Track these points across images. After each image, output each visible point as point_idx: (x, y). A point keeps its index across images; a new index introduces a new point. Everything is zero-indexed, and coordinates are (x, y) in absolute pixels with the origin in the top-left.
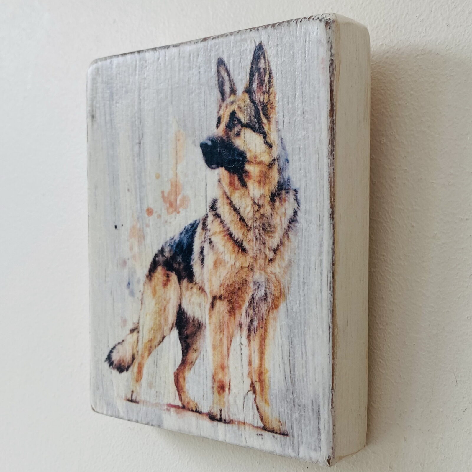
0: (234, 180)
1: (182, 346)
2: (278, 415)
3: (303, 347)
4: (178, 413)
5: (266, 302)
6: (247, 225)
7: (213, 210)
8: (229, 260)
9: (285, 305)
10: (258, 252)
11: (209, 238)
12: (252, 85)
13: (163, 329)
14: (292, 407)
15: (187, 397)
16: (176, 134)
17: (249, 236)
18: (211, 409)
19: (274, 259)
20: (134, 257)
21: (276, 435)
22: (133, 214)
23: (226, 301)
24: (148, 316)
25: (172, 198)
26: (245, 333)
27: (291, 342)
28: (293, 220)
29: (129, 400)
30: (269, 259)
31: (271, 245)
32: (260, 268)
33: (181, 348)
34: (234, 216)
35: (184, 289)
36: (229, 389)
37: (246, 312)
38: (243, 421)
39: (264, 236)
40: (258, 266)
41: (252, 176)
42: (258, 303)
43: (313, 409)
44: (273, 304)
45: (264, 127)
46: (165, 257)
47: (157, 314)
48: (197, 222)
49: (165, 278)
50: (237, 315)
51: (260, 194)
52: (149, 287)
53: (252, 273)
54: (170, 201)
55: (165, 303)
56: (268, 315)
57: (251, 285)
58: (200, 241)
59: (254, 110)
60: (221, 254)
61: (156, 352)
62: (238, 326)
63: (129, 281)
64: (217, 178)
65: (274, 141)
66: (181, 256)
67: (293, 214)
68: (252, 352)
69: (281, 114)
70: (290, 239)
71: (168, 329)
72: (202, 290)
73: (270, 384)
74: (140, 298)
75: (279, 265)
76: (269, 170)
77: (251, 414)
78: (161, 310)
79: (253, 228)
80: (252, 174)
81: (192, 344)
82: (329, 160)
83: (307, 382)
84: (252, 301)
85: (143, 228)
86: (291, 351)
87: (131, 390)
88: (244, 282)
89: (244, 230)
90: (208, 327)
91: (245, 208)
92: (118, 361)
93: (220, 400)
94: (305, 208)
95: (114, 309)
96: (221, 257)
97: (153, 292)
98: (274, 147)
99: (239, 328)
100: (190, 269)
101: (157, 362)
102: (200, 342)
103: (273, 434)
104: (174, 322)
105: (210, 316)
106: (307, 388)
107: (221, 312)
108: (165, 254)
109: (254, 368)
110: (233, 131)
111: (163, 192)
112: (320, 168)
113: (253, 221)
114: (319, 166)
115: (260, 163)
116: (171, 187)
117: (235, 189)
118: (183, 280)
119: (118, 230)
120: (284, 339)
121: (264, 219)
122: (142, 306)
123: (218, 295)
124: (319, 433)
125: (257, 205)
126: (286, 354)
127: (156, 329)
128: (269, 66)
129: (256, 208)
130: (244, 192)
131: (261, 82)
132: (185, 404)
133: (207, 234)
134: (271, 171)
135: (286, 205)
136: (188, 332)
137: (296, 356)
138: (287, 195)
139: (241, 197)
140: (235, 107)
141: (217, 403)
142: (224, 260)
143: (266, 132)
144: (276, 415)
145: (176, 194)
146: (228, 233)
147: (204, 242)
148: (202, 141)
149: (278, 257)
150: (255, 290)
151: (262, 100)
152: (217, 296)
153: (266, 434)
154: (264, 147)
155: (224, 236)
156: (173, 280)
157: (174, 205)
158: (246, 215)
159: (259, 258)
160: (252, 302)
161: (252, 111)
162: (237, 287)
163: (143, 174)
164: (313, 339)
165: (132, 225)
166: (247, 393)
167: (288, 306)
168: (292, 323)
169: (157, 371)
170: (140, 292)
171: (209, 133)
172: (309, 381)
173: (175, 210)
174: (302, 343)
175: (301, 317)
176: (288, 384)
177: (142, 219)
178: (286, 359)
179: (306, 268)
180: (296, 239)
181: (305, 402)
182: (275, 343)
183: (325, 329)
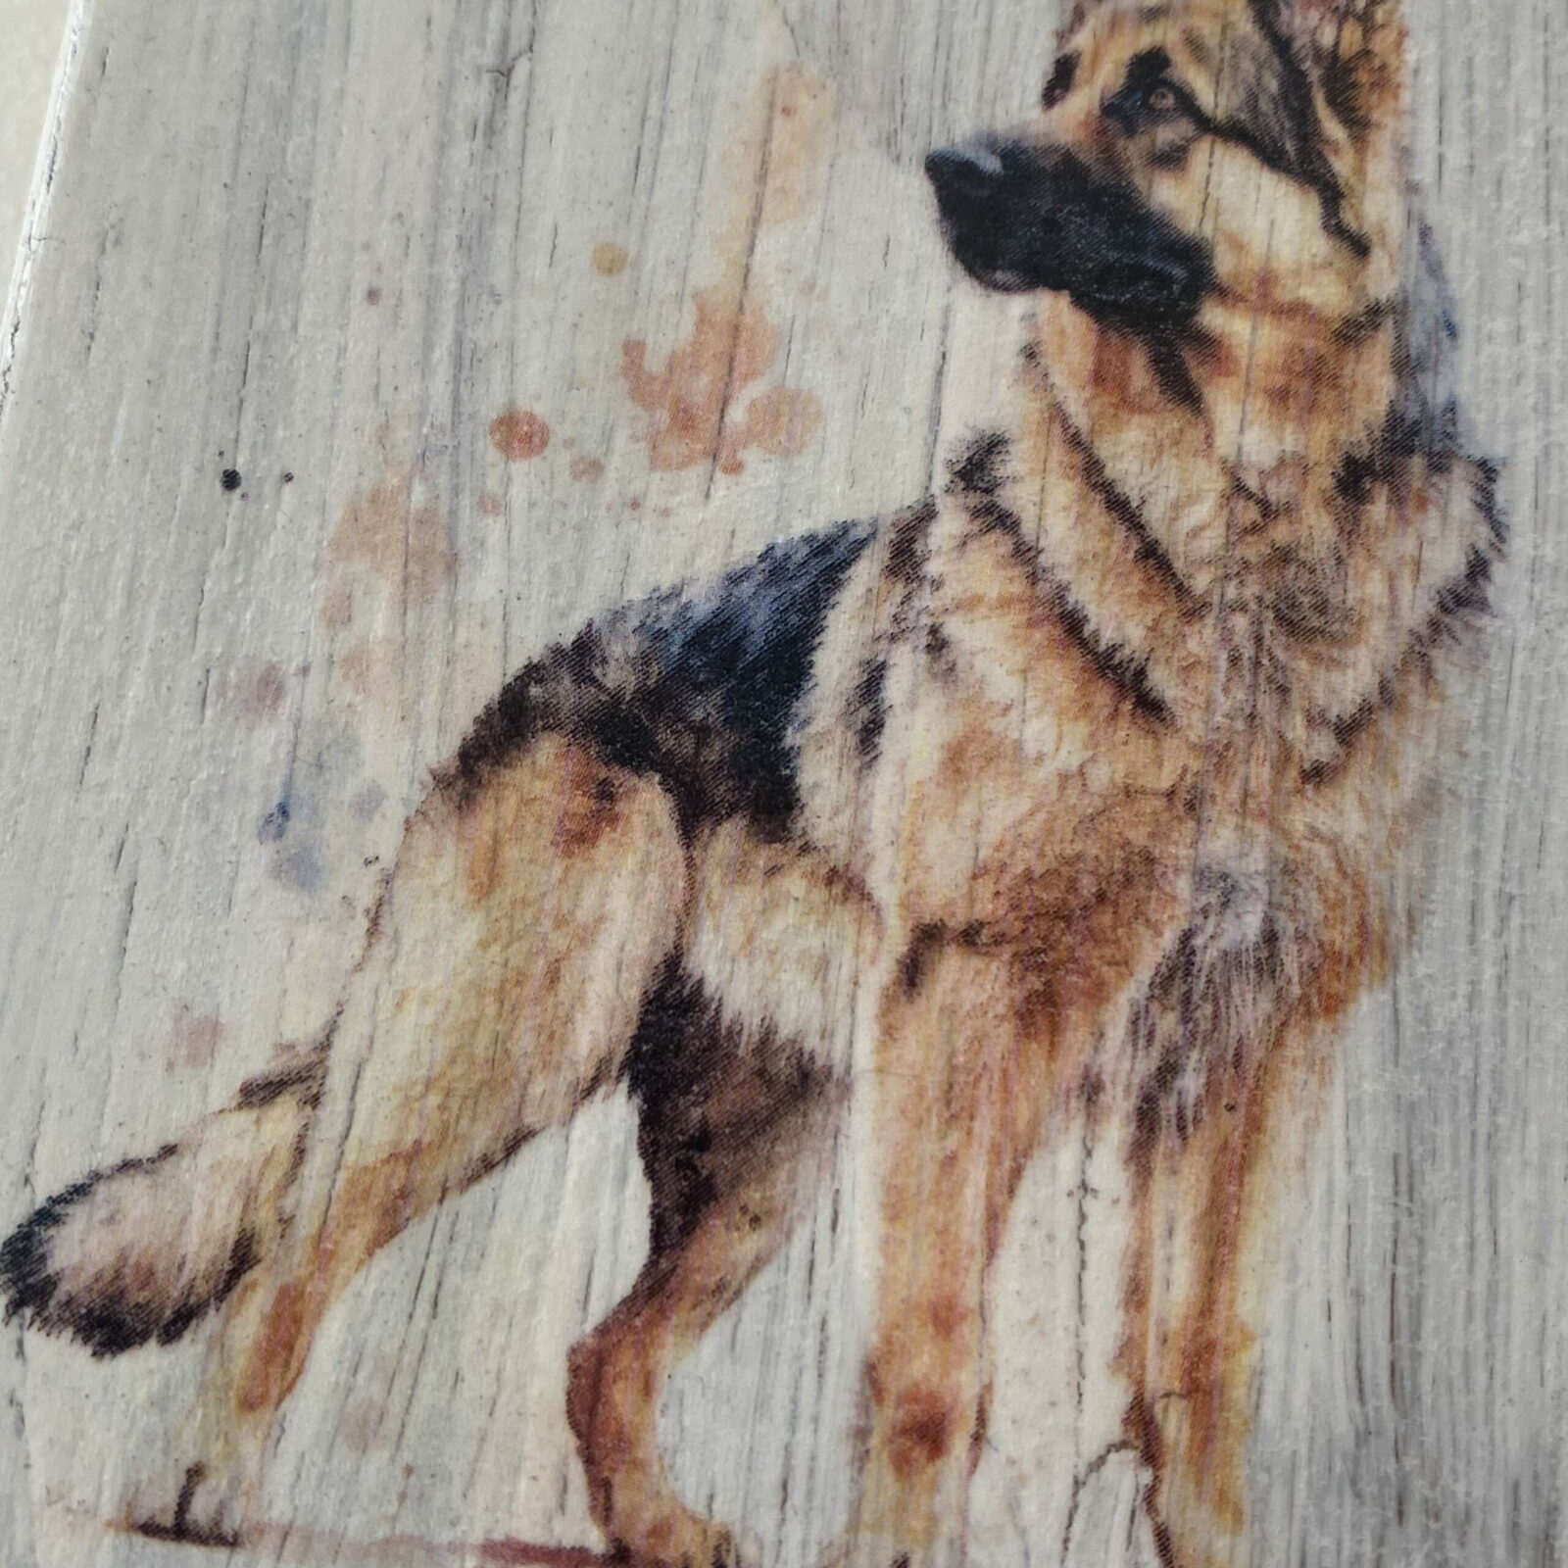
1: (657, 1190)
3: (1481, 1210)
5: (1266, 977)
6: (1181, 590)
8: (1049, 747)
9: (1386, 997)
10: (1240, 725)
11: (925, 620)
13: (525, 1086)
14: (1384, 1525)
16: (773, 79)
17: (1192, 645)
19: (1335, 770)
20: (352, 663)
22: (385, 429)
23: (1006, 957)
24: (412, 1007)
25: (701, 386)
26: (1116, 1131)
27: (1411, 1190)
30: (1307, 766)
31: (1320, 696)
32: (1244, 803)
33: (647, 1200)
34: (1107, 533)
35: (713, 876)
37: (1134, 1022)
40: (1234, 794)
41: (1237, 362)
43: (1514, 1526)
46: (601, 687)
47: (489, 1000)
49: (581, 804)
50: (1076, 1037)
51: (1276, 449)
52: (450, 844)
53: (1191, 824)
54: (678, 400)
55: (559, 941)
56: (1279, 1043)
57: (1183, 885)
59: (1279, 76)
60: (997, 709)
61: (444, 1223)
62: (1075, 1093)
63: (287, 797)
64: (1015, 335)
65: (1382, 231)
66: (717, 696)
67: (1463, 569)
68: (1158, 1230)
69: (1428, 123)
70: (1436, 682)
71: (563, 1088)
72: (847, 889)
73: (1258, 1407)
74: (366, 898)
76: (1340, 351)
79: (1215, 610)
80: (1242, 354)
81: (737, 1180)
83: (1489, 1388)
85: (453, 513)
86: (1404, 1232)
89: (1159, 609)
90: (865, 1094)
91: (1177, 507)
93: (901, 1508)
94: (1532, 552)
95: (121, 952)
96: (996, 725)
98: (1379, 259)
100: (773, 769)
101: (439, 1285)
104: (611, 1053)
105: (889, 1033)
106: (1489, 1418)
107: (962, 1013)
109: (1161, 1322)
111: (633, 350)
113: (1220, 572)
116: (699, 331)
117: (1127, 404)
119: (244, 496)
120: (1365, 1169)
123: (958, 920)
125: (1251, 503)
126: (1372, 1243)
127: (461, 1088)
129: (1250, 514)
130: (1181, 431)
133: (917, 604)
135: (1431, 523)
137: (1431, 1256)
141: (877, 1526)
142: (1018, 746)
143: (1341, 181)
145: (731, 373)
146: (1057, 610)
147: (893, 638)
148: (939, 143)
149: (1362, 763)
150: (1205, 912)
152: (951, 923)
154: (1320, 245)
155: (1031, 624)
156: (636, 819)
157: (707, 427)
158: (1182, 538)
159: (1240, 757)
160: (1180, 974)
162: (1088, 886)
163: (503, 232)
164: (1543, 1170)
165: (366, 485)
166: (1102, 1460)
167: (1403, 1004)
168: (1422, 1091)
169: (434, 1339)
170: (368, 862)
171: (993, 116)
172: (1505, 1386)
173: (705, 453)
174: (1472, 1190)
175: (1477, 1065)
176: (1371, 1403)
177: (455, 467)
178: (1372, 1271)
179: (1522, 827)
180: (1472, 685)
181: (1468, 1494)
182: (1306, 1190)
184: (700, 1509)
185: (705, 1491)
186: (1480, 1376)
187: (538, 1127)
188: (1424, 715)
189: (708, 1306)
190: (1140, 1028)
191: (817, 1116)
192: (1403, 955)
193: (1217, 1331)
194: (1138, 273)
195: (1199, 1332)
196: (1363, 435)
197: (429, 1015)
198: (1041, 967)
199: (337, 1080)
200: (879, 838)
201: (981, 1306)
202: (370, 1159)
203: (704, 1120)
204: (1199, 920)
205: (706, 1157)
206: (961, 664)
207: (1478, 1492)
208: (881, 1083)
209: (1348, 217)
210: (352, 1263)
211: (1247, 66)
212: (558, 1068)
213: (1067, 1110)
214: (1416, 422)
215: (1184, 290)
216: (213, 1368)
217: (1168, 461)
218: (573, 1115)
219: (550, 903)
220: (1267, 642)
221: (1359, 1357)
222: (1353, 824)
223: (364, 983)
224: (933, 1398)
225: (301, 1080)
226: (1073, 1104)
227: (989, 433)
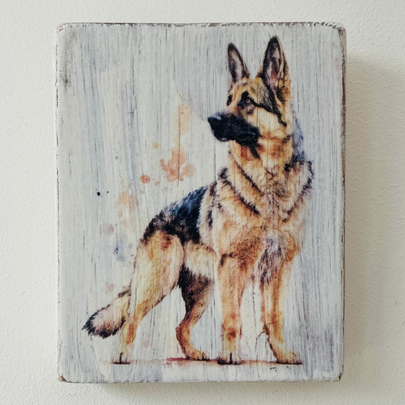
0: (246, 152)
1: (186, 302)
2: (292, 348)
3: (317, 289)
4: (180, 365)
6: (260, 191)
9: (299, 257)
10: (272, 214)
11: (218, 203)
12: (266, 71)
14: (305, 340)
16: (179, 107)
17: (262, 201)
18: (221, 355)
19: (288, 219)
20: (124, 223)
21: (289, 366)
22: (122, 181)
24: (143, 278)
25: (174, 166)
26: (258, 283)
27: (305, 287)
28: (307, 186)
29: (116, 363)
30: (283, 219)
31: (285, 207)
32: (273, 227)
33: (185, 304)
34: (246, 183)
35: (188, 251)
36: (240, 334)
37: (259, 266)
38: (255, 360)
39: (277, 201)
40: (272, 226)
41: (265, 149)
42: (272, 257)
43: (326, 338)
45: (279, 108)
46: (165, 221)
47: (155, 275)
48: (205, 189)
49: (165, 241)
51: (273, 164)
52: (144, 251)
53: (265, 232)
54: (171, 169)
55: (164, 264)
56: (282, 266)
57: (265, 242)
58: (208, 205)
59: (268, 93)
60: (231, 216)
61: (153, 312)
62: (250, 278)
63: (117, 247)
64: (226, 150)
65: (289, 121)
66: (184, 220)
67: (307, 181)
69: (296, 99)
70: (304, 202)
72: (210, 250)
73: (284, 324)
74: (133, 262)
75: (293, 224)
76: (283, 144)
77: (264, 353)
80: (266, 147)
81: (198, 299)
82: (342, 139)
83: (320, 317)
84: (266, 255)
85: (136, 194)
86: (305, 294)
87: (120, 352)
93: (230, 346)
94: (319, 177)
95: (96, 275)
96: (231, 219)
98: (288, 126)
99: (251, 280)
100: (195, 231)
101: (154, 321)
103: (287, 365)
105: (220, 273)
106: (321, 322)
109: (267, 313)
110: (245, 110)
111: (162, 161)
112: (333, 145)
113: (266, 187)
114: (332, 143)
115: (275, 138)
116: (173, 156)
117: (248, 159)
119: (101, 196)
120: (298, 285)
121: (278, 185)
123: (229, 253)
124: (332, 357)
125: (270, 174)
126: (300, 297)
127: (153, 290)
128: (284, 57)
129: (270, 176)
130: (257, 163)
131: (276, 71)
132: (190, 355)
133: (216, 200)
134: (285, 145)
135: (301, 174)
136: (193, 289)
137: (309, 297)
139: (254, 167)
140: (247, 89)
142: (235, 222)
143: (281, 112)
144: (289, 349)
145: (179, 163)
146: (239, 198)
147: (212, 206)
148: (210, 116)
149: (292, 218)
150: (269, 246)
152: (227, 253)
153: (280, 367)
154: (278, 125)
155: (235, 201)
156: (174, 243)
157: (176, 173)
158: (259, 182)
162: (249, 244)
163: (137, 143)
164: (327, 282)
165: (121, 192)
166: (260, 335)
167: (302, 257)
168: (306, 271)
169: (155, 329)
170: (132, 256)
171: (219, 109)
172: (323, 317)
173: (177, 178)
174: (315, 286)
175: (315, 266)
176: (302, 321)
177: (135, 186)
178: (300, 301)
179: (320, 225)
180: (310, 202)
181: (318, 334)
182: (289, 289)
183: (337, 273)
184: (199, 350)
185: (199, 347)
186: (319, 315)
187: (166, 295)
189: (196, 319)
190: (260, 267)
191: (209, 287)
192: (302, 249)
193: (277, 313)
194: (247, 135)
195: (273, 313)
196: (288, 159)
197: (146, 279)
198: (243, 259)
199: (133, 292)
200: (214, 241)
201: (239, 313)
202: (141, 303)
204: (268, 248)
205: (193, 296)
206: (224, 210)
207: (320, 333)
208: (219, 281)
209: (282, 119)
210: (140, 319)
211: (262, 92)
212: (167, 285)
213: (249, 281)
214: (297, 156)
215: (255, 137)
216: (121, 338)
217: (255, 169)
218: (171, 292)
219: (162, 258)
220: (275, 199)
221: (299, 315)
223: (134, 276)
224: (233, 329)
225: (128, 292)
226: (250, 280)
227: (224, 168)
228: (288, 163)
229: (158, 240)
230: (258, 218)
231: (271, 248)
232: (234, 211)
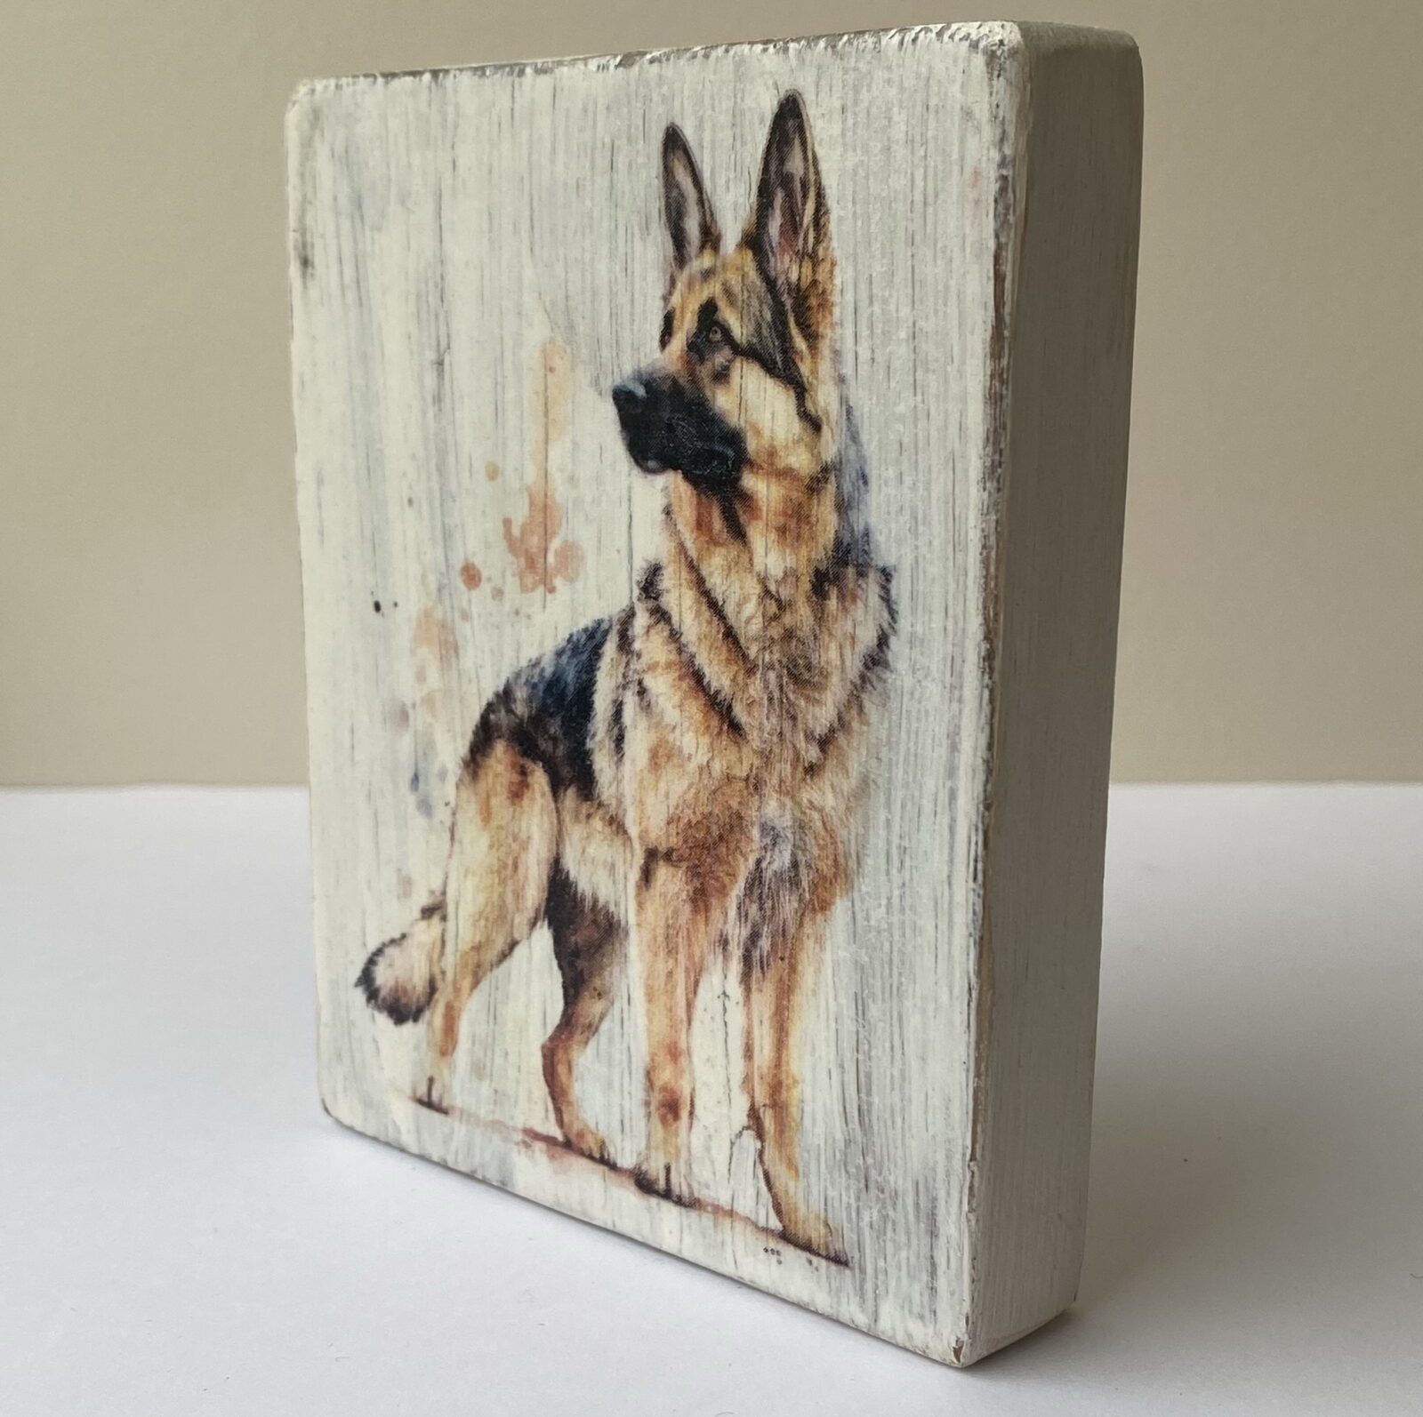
0: (710, 515)
1: (564, 975)
2: (822, 1206)
3: (896, 1029)
4: (552, 1157)
5: (794, 888)
6: (745, 657)
7: (648, 597)
8: (693, 751)
9: (849, 903)
10: (775, 739)
11: (636, 677)
13: (513, 921)
14: (860, 1191)
15: (578, 1119)
16: (544, 351)
17: (752, 691)
18: (642, 1162)
19: (819, 767)
20: (429, 701)
21: (815, 1260)
22: (424, 576)
23: (684, 868)
24: (470, 876)
25: (534, 541)
26: (736, 967)
27: (864, 1014)
28: (876, 660)
29: (420, 1102)
30: (806, 765)
32: (780, 786)
34: (710, 623)
35: (567, 818)
37: (739, 908)
38: (728, 1208)
39: (791, 696)
40: (775, 781)
42: (773, 886)
43: (917, 1205)
44: (815, 897)
45: (799, 364)
48: (605, 626)
49: (516, 778)
50: (716, 914)
53: (757, 797)
54: (527, 551)
56: (801, 925)
57: (755, 833)
58: (613, 684)
60: (669, 729)
61: (494, 982)
63: (416, 769)
64: (659, 502)
65: (827, 413)
67: (875, 641)
69: (849, 331)
71: (525, 921)
72: (618, 828)
73: (802, 1118)
74: (448, 824)
75: (832, 785)
76: (810, 498)
77: (751, 1191)
78: (505, 866)
80: (763, 504)
81: (591, 975)
82: (986, 495)
83: (903, 1128)
84: (756, 879)
85: (453, 621)
86: (861, 1036)
87: (429, 1075)
88: (735, 822)
89: (736, 668)
90: (634, 935)
91: (739, 605)
92: (391, 990)
93: (665, 1141)
94: (910, 629)
95: (377, 843)
96: (671, 738)
97: (481, 813)
99: (719, 950)
101: (495, 1009)
102: (611, 973)
103: (808, 1255)
104: (540, 905)
105: (640, 906)
106: (903, 1144)
107: (669, 897)
108: (513, 707)
110: (708, 365)
111: (507, 523)
112: (957, 513)
114: (954, 508)
115: (786, 474)
116: (531, 510)
117: (714, 542)
118: (566, 790)
119: (383, 615)
120: (843, 1001)
121: (794, 643)
122: (452, 845)
123: (663, 848)
124: (933, 1273)
125: (773, 601)
126: (848, 1041)
128: (817, 173)
129: (772, 608)
131: (792, 224)
132: (573, 1138)
134: (815, 501)
135: (858, 611)
136: (579, 940)
137: (874, 1051)
138: (860, 582)
139: (730, 569)
140: (713, 289)
142: (680, 750)
143: (805, 380)
144: (817, 1204)
145: (547, 536)
148: (618, 382)
149: (831, 764)
150: (765, 848)
151: (794, 277)
152: (660, 849)
153: (789, 1252)
155: (681, 678)
156: (536, 786)
157: (540, 566)
160: (757, 883)
161: (765, 307)
162: (715, 831)
163: (451, 460)
164: (924, 1011)
165: (422, 607)
166: (741, 1133)
167: (857, 908)
168: (866, 959)
169: (497, 1034)
170: (447, 804)
171: (639, 360)
172: (910, 1126)
173: (541, 582)
174: (892, 1018)
175: (891, 946)
176: (851, 1126)
177: (451, 595)
178: (848, 1054)
179: (909, 805)
180: (883, 716)
181: (896, 1183)
182: (818, 1007)
183: (956, 991)
186: (899, 1121)
188: (861, 734)
190: (742, 914)
192: (856, 880)
200: (628, 802)
203: (576, 943)
207: (900, 1183)
209: (809, 405)
211: (755, 303)
217: (734, 576)
218: (530, 934)
220: (785, 688)
221: (844, 1100)
222: (829, 801)
224: (672, 1092)
227: (653, 563)
228: (823, 567)
229: (500, 768)
230: (739, 747)
231: (771, 857)
232: (677, 711)
